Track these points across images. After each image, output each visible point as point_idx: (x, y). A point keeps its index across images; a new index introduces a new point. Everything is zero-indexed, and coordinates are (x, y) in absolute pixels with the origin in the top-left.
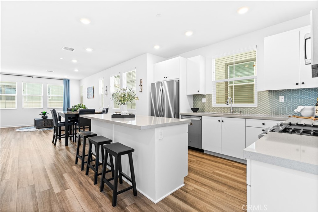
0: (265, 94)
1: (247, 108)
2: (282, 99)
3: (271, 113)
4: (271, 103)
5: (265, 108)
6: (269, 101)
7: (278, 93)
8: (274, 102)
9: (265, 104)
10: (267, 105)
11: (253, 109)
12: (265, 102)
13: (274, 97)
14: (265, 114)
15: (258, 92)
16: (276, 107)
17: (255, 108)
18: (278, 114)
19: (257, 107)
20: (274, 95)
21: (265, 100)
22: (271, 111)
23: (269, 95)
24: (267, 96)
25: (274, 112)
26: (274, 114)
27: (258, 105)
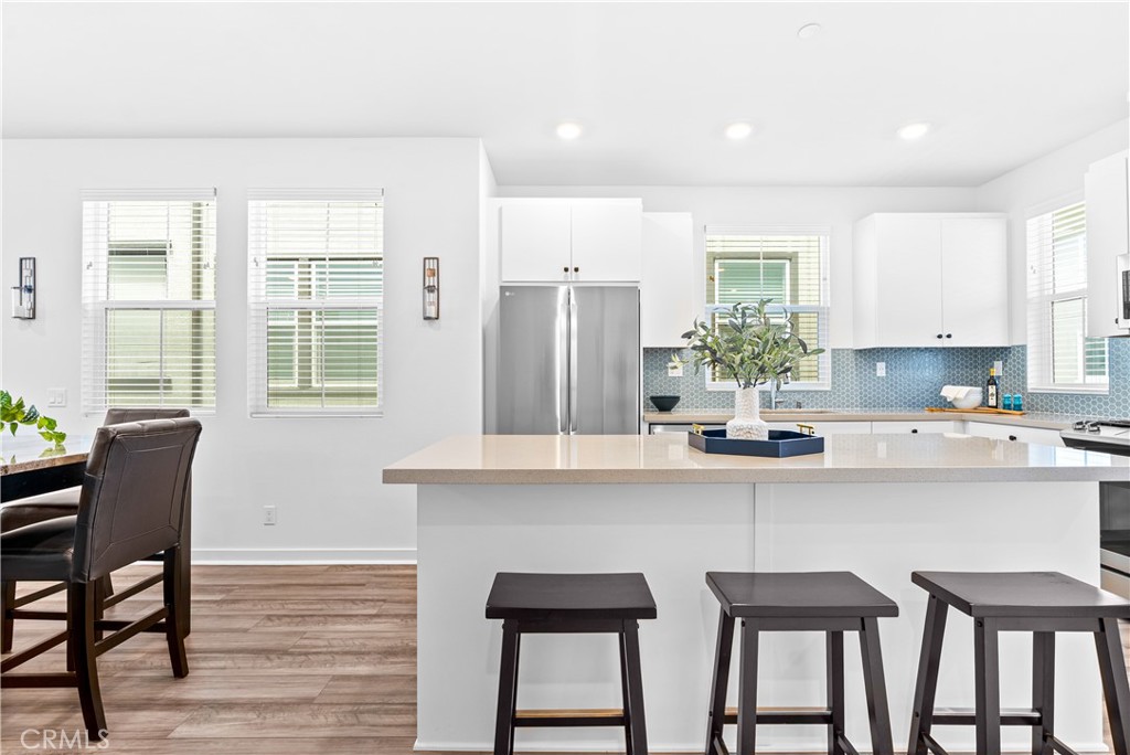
0: (848, 355)
1: (808, 392)
2: (881, 369)
3: (861, 403)
4: (861, 378)
5: (848, 391)
6: (857, 375)
7: (874, 354)
8: (865, 375)
9: (848, 380)
10: (852, 383)
11: (821, 396)
12: (847, 375)
13: (865, 365)
14: (848, 406)
15: (833, 350)
16: (870, 388)
17: (826, 392)
18: (883, 406)
19: (829, 389)
20: (865, 360)
21: (848, 370)
22: (861, 398)
23: (856, 359)
24: (851, 360)
25: (866, 401)
26: (866, 406)
27: (833, 383)
